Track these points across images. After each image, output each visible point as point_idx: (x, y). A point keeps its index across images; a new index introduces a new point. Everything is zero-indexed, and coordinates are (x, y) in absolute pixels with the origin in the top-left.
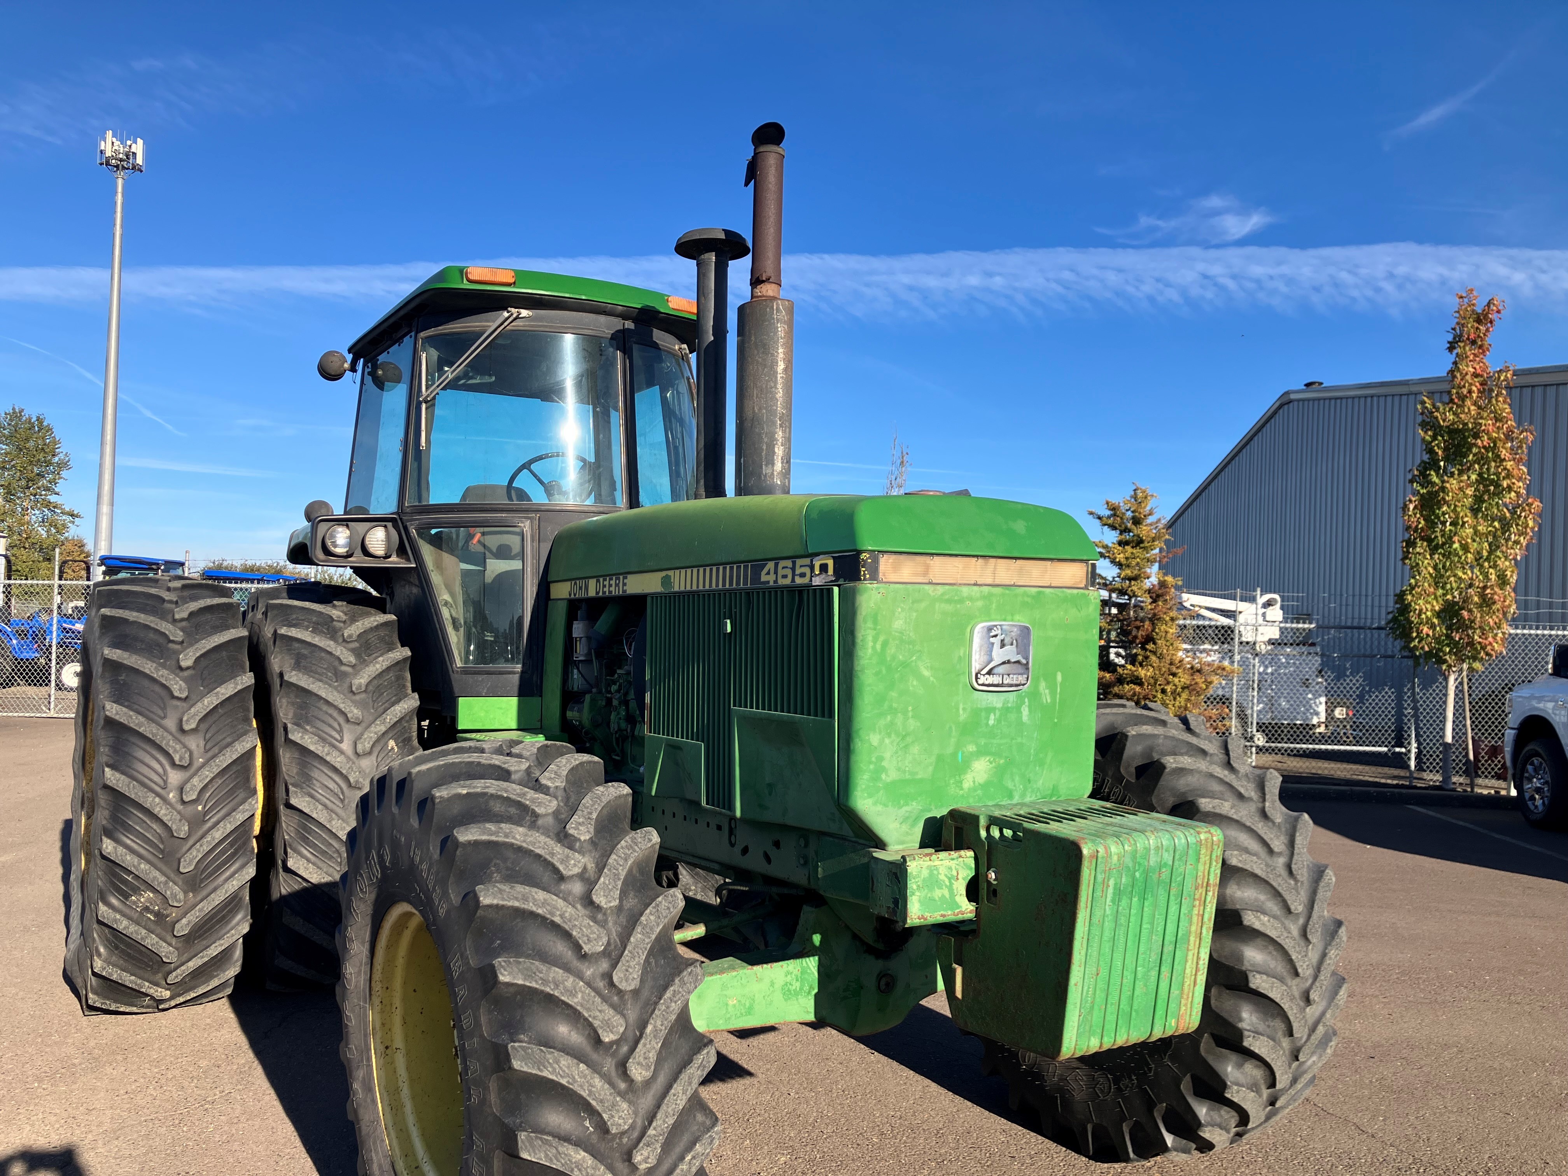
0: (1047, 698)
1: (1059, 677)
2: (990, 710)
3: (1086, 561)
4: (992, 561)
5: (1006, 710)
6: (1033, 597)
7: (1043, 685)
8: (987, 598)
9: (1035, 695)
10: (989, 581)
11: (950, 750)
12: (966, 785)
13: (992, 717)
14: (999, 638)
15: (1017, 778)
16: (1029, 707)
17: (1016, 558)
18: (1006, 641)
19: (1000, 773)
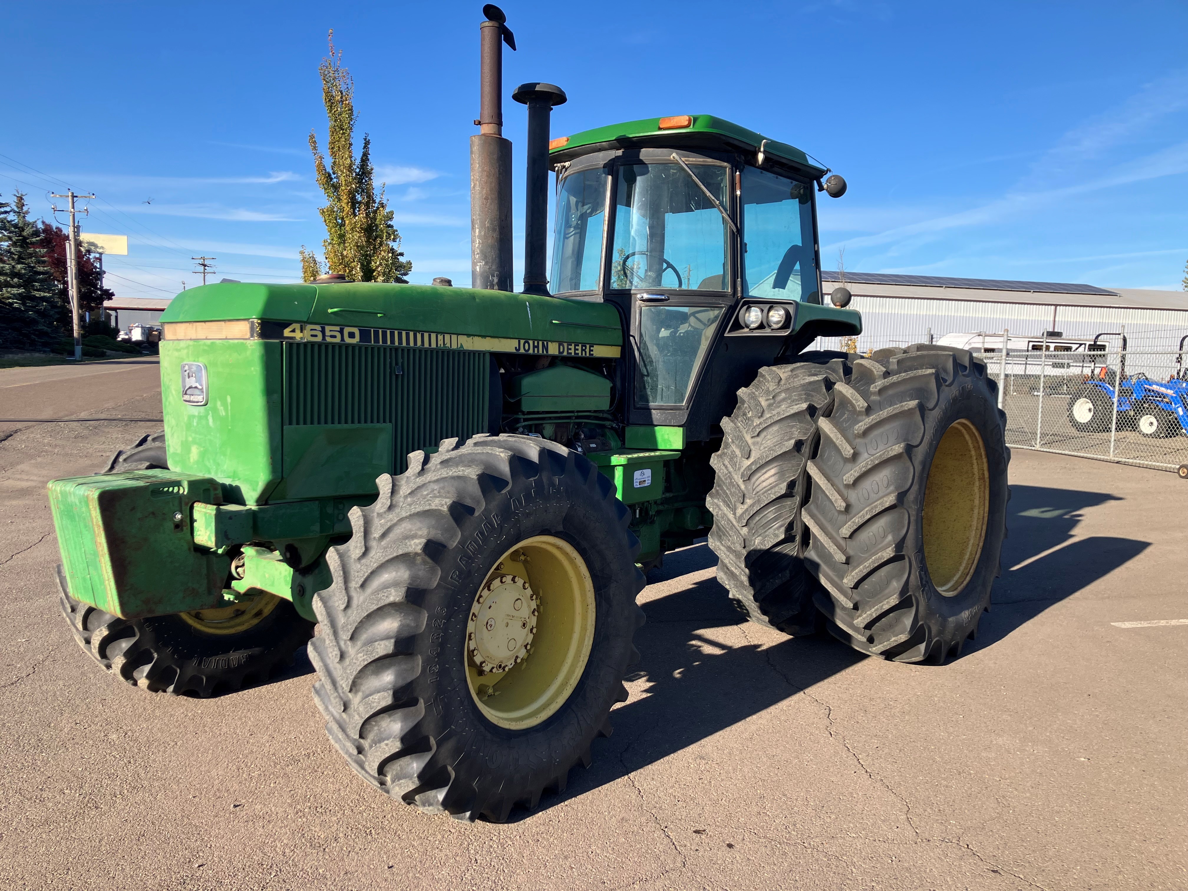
0: (223, 413)
1: (229, 399)
2: (194, 416)
3: (247, 320)
4: (195, 324)
5: (200, 418)
6: (208, 346)
7: (219, 403)
8: (188, 347)
9: (215, 410)
10: (194, 337)
11: (184, 439)
12: (192, 460)
13: (195, 421)
14: (187, 372)
15: (211, 461)
16: (213, 416)
17: (205, 322)
18: (190, 375)
19: (203, 455)
